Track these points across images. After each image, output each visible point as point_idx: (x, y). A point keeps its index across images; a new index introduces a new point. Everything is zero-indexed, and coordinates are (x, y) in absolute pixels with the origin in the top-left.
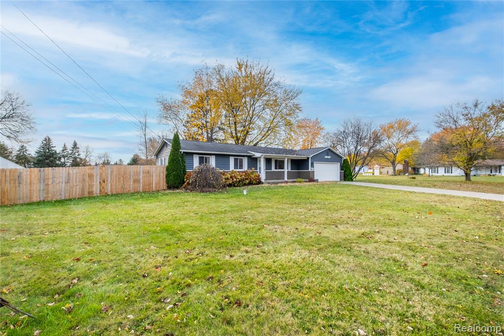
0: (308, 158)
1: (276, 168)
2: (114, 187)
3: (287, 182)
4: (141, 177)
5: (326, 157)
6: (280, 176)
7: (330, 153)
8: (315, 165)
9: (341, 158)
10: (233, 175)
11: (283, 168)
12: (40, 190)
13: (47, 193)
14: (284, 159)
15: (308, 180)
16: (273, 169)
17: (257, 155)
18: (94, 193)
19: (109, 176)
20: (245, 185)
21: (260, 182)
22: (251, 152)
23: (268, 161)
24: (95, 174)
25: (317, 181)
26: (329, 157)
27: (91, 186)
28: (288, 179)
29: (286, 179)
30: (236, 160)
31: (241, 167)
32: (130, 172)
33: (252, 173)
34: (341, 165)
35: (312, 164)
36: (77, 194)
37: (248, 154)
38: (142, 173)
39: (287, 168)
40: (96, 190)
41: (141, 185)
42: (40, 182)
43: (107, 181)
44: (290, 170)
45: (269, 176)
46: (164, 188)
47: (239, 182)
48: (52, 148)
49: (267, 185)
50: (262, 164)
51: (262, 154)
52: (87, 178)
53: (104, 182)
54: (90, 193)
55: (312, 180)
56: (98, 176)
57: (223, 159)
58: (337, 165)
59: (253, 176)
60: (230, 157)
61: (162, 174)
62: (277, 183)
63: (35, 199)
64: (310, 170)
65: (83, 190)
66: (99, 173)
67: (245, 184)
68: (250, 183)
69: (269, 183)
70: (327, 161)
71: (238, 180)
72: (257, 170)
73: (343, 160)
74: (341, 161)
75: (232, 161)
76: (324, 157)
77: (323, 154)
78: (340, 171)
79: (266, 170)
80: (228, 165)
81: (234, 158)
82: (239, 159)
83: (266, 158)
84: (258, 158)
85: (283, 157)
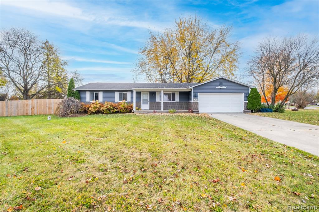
0: (191, 90)
2: (38, 111)
3: (154, 112)
4: (53, 106)
5: (218, 87)
9: (247, 87)
12: (6, 111)
13: (9, 113)
15: (187, 111)
18: (29, 113)
19: (36, 105)
24: (29, 104)
25: (199, 112)
26: (224, 87)
27: (27, 110)
28: (163, 109)
30: (120, 95)
31: (125, 99)
32: (47, 103)
34: (246, 95)
35: (195, 95)
36: (21, 113)
38: (53, 103)
40: (30, 112)
41: (53, 111)
42: (6, 107)
43: (35, 108)
44: (178, 101)
52: (25, 106)
53: (33, 108)
54: (27, 113)
56: (30, 105)
57: (109, 95)
60: (115, 92)
63: (5, 115)
64: (192, 101)
65: (23, 112)
66: (31, 103)
72: (141, 101)
73: (250, 90)
74: (248, 90)
75: (117, 95)
76: (214, 88)
77: (214, 85)
78: (244, 102)
79: (150, 101)
80: (114, 98)
81: (119, 93)
82: (123, 93)
83: (150, 92)
84: (141, 92)
85: (160, 90)
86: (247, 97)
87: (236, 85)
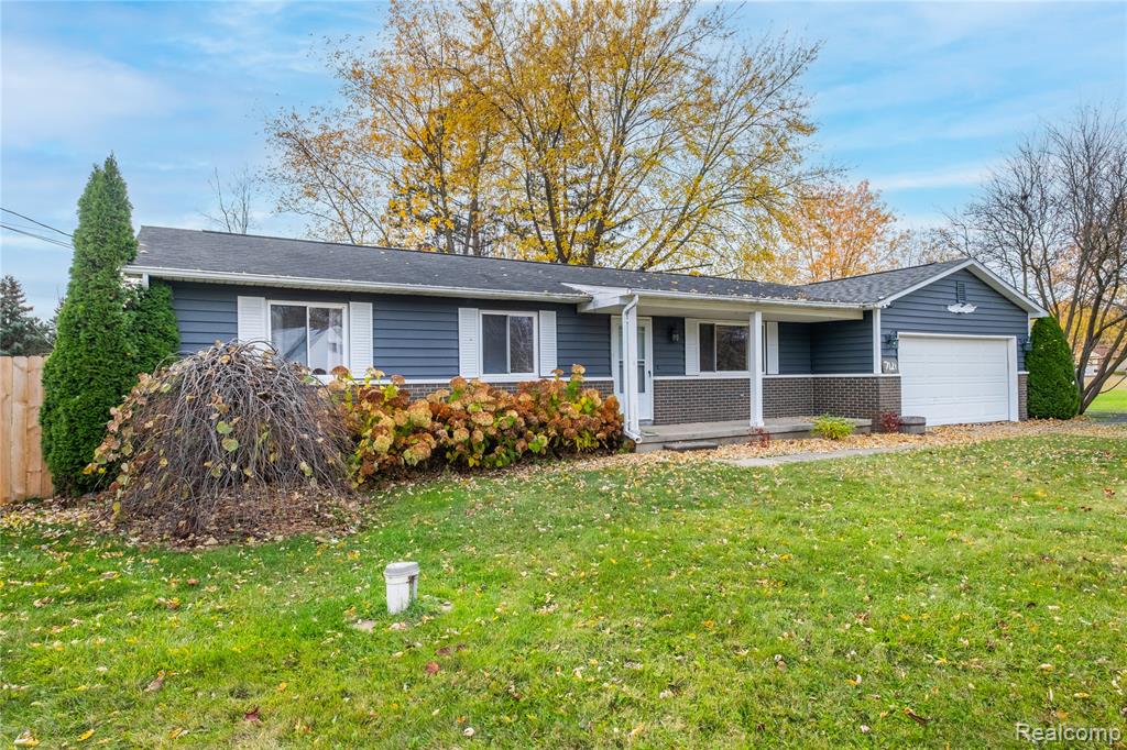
0: (868, 314)
1: (705, 366)
3: (763, 437)
5: (954, 309)
6: (731, 402)
7: (971, 288)
8: (904, 347)
9: (1023, 311)
10: (457, 405)
11: (742, 366)
14: (748, 317)
15: (868, 422)
16: (693, 370)
17: (605, 298)
20: (529, 457)
21: (614, 441)
22: (576, 287)
23: (667, 330)
25: (916, 426)
26: (969, 309)
29: (757, 420)
31: (523, 361)
33: (574, 393)
34: (1022, 346)
35: (890, 343)
37: (557, 297)
39: (762, 363)
44: (774, 371)
45: (673, 404)
46: (34, 490)
47: (491, 443)
48: (22, 315)
49: (652, 457)
50: (630, 346)
51: (624, 292)
55: (890, 423)
58: (1003, 346)
59: (573, 410)
61: (18, 408)
62: (711, 444)
64: (877, 372)
67: (528, 454)
68: (561, 449)
69: (666, 445)
70: (961, 326)
71: (479, 436)
72: (610, 374)
73: (1031, 323)
74: (1024, 325)
76: (943, 308)
77: (941, 295)
78: (1019, 375)
79: (654, 375)
80: (453, 354)
81: (484, 315)
82: (512, 318)
83: (653, 317)
84: (610, 315)
85: (740, 309)
87: (998, 300)
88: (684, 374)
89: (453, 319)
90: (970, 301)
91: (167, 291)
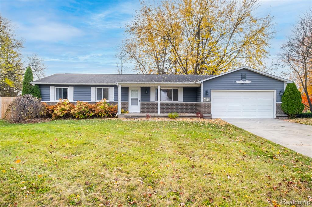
0: (201, 85)
5: (240, 82)
6: (165, 109)
9: (281, 81)
16: (153, 100)
23: (145, 90)
26: (247, 82)
28: (161, 113)
29: (159, 113)
30: (99, 91)
31: (106, 97)
34: (279, 93)
35: (206, 93)
37: (113, 84)
44: (181, 101)
45: (146, 108)
50: (119, 94)
51: (119, 83)
57: (82, 91)
58: (271, 93)
60: (92, 87)
64: (202, 101)
69: (127, 117)
70: (243, 87)
72: (128, 101)
73: (286, 86)
74: (281, 86)
75: (94, 91)
76: (234, 82)
77: (233, 78)
78: (277, 103)
79: (141, 101)
80: (90, 96)
81: (97, 89)
82: (103, 89)
83: (141, 87)
84: (128, 87)
85: (155, 85)
86: (281, 96)
88: (150, 101)
89: (90, 89)
90: (247, 79)
91: (37, 86)
